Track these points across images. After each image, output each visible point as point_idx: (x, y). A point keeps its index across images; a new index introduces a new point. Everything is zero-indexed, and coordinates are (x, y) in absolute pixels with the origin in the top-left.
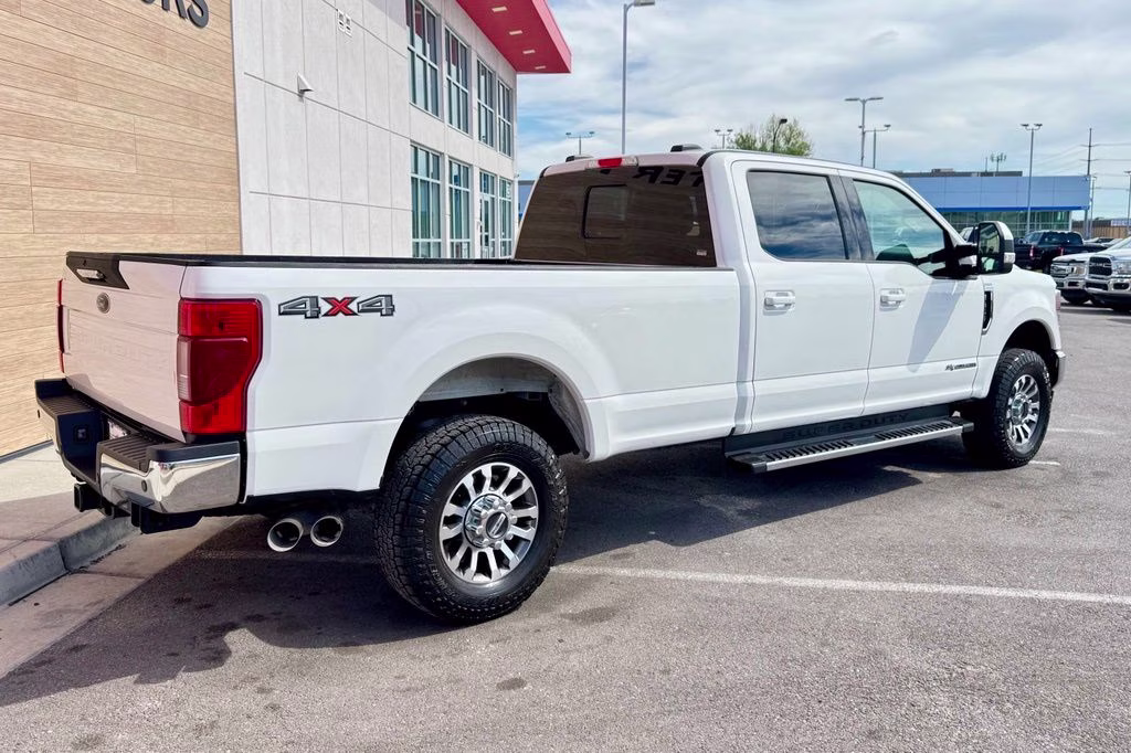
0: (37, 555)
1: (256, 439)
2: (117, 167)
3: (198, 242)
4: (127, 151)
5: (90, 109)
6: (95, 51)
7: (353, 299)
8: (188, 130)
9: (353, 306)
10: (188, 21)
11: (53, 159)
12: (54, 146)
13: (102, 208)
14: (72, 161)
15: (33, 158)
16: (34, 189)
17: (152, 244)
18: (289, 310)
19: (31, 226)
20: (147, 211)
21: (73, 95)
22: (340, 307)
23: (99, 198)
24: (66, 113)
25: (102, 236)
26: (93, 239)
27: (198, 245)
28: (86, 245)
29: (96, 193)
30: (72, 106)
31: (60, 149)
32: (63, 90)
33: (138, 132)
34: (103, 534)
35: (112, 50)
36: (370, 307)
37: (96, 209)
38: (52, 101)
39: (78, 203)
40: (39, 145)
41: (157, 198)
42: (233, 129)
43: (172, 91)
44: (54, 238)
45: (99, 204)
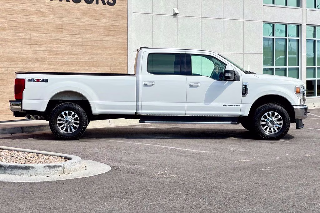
0: (16, 128)
1: (24, 101)
2: (75, 49)
3: (107, 69)
4: (79, 45)
5: (67, 35)
6: (70, 21)
7: (40, 79)
8: (105, 36)
9: (40, 80)
10: (107, 5)
11: (54, 49)
12: (54, 46)
13: (69, 61)
14: (61, 49)
15: (48, 49)
16: (48, 57)
17: (88, 70)
18: (29, 80)
19: (46, 66)
20: (86, 61)
21: (61, 33)
22: (38, 80)
23: (68, 58)
24: (59, 38)
25: (69, 68)
26: (66, 69)
27: (107, 70)
28: (63, 70)
29: (67, 57)
30: (61, 35)
31: (56, 46)
32: (58, 32)
33: (84, 39)
34: (33, 129)
35: (76, 19)
36: (43, 81)
37: (67, 61)
38: (55, 35)
39: (61, 60)
40: (50, 46)
41: (91, 57)
42: (126, 34)
43: (98, 27)
44: (53, 68)
45: (68, 60)
